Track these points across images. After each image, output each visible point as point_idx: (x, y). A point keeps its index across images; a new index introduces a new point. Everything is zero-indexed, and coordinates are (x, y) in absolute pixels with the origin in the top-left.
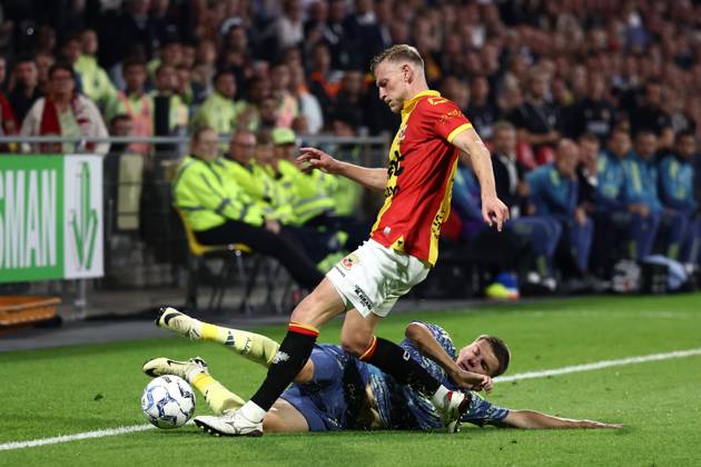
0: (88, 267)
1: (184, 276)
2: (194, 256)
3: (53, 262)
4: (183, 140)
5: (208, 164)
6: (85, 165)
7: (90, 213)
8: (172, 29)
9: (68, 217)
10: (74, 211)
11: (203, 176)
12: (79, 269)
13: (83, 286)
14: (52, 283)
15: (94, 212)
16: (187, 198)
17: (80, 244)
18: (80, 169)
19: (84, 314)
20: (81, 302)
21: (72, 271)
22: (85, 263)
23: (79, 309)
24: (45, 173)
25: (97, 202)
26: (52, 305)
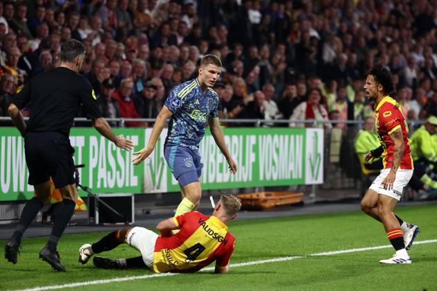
0: (316, 179)
1: (359, 183)
2: (364, 174)
3: (300, 177)
4: (360, 121)
5: (371, 134)
6: (316, 133)
7: (317, 155)
8: (357, 72)
9: (307, 157)
10: (310, 154)
11: (368, 138)
12: (312, 180)
13: (314, 188)
14: (299, 186)
15: (319, 155)
16: (361, 148)
17: (313, 169)
18: (313, 135)
19: (314, 200)
20: (313, 195)
21: (309, 181)
22: (315, 177)
23: (312, 198)
24: (297, 136)
25: (321, 150)
26: (299, 196)
